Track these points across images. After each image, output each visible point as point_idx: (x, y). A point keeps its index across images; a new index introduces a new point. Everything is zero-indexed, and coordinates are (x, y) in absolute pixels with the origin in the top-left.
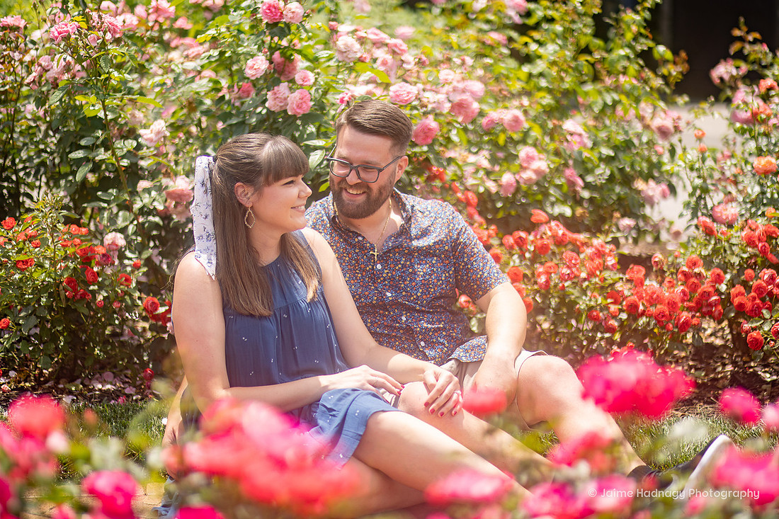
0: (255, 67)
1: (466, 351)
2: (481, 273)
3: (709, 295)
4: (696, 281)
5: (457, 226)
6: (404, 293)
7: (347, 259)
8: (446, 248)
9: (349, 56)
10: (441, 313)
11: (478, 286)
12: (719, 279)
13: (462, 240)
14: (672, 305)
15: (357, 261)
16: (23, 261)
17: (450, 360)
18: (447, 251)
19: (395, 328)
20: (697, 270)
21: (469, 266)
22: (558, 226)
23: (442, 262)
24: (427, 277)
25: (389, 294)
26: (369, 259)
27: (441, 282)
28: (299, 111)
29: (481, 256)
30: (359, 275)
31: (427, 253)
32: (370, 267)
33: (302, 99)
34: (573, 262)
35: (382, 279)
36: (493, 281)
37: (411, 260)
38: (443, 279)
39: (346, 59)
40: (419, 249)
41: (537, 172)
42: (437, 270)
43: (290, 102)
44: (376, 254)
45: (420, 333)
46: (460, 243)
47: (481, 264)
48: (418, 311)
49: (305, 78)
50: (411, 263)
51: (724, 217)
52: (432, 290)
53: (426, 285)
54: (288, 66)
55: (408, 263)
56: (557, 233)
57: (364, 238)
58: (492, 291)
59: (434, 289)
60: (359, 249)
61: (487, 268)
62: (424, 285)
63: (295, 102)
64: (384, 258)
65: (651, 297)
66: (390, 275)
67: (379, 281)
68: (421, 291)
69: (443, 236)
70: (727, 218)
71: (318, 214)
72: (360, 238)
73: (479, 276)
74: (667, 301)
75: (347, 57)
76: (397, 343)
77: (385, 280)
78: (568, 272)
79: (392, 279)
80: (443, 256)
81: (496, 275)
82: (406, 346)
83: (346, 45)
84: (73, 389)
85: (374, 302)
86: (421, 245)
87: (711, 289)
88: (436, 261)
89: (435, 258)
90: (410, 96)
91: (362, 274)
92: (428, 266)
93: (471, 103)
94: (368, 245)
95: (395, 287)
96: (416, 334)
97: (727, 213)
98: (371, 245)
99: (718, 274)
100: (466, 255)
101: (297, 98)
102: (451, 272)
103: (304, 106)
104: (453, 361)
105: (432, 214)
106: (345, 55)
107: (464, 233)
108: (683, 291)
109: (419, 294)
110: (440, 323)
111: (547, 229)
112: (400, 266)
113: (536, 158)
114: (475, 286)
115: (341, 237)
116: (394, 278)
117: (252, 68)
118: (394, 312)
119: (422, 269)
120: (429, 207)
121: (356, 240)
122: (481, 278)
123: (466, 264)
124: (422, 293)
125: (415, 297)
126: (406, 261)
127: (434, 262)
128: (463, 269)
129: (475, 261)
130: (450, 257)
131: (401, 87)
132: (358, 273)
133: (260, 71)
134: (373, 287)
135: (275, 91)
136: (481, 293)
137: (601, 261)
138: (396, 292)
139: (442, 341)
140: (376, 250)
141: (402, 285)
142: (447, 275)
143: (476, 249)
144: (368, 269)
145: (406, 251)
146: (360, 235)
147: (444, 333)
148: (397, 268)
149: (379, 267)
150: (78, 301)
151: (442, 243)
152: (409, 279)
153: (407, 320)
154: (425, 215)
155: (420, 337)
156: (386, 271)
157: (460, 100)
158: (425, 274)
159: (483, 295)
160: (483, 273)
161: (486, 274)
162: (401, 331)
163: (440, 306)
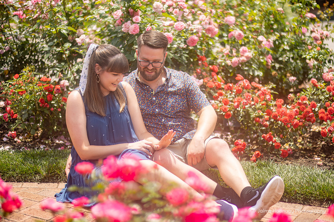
0: (117, 14)
1: (190, 135)
2: (198, 102)
3: (309, 112)
4: (304, 106)
5: (189, 82)
6: (164, 110)
7: (141, 95)
8: (183, 92)
9: (158, 10)
10: (180, 118)
11: (197, 107)
12: (314, 106)
13: (190, 88)
14: (291, 116)
15: (145, 96)
16: (21, 92)
17: (182, 138)
18: (183, 93)
19: (159, 124)
20: (304, 102)
21: (193, 99)
22: (246, 81)
23: (181, 97)
24: (174, 103)
25: (157, 110)
26: (151, 95)
27: (180, 105)
28: (134, 33)
29: (198, 95)
30: (146, 102)
31: (174, 93)
32: (150, 99)
33: (135, 28)
34: (248, 97)
35: (155, 104)
36: (203, 105)
37: (168, 96)
38: (181, 104)
39: (157, 11)
40: (171, 92)
41: (247, 57)
42: (178, 101)
43: (130, 29)
44: (153, 93)
45: (169, 126)
46: (190, 89)
47: (198, 98)
48: (170, 117)
49: (137, 19)
50: (167, 97)
51: (327, 78)
52: (176, 109)
53: (173, 107)
54: (135, 13)
55: (166, 97)
56: (245, 85)
57: (149, 86)
58: (202, 109)
59: (177, 108)
60: (147, 91)
61: (201, 100)
62: (172, 106)
63: (132, 29)
64: (157, 95)
65: (282, 113)
66: (158, 102)
67: (154, 104)
68: (171, 109)
69: (181, 87)
70: (328, 79)
71: (132, 77)
72: (148, 87)
73: (197, 103)
74: (288, 115)
75: (157, 10)
76: (160, 131)
77: (156, 104)
78: (246, 101)
79: (159, 104)
80: (181, 95)
81: (204, 102)
82: (163, 132)
83: (157, 5)
84: (47, 142)
85: (151, 113)
86: (172, 90)
87: (310, 110)
88: (178, 97)
89: (178, 96)
90: (182, 27)
91: (147, 101)
92: (174, 99)
93: (214, 29)
94: (150, 89)
95: (160, 107)
96: (168, 127)
97: (329, 76)
98: (152, 89)
99: (313, 104)
100: (192, 95)
101: (133, 28)
102: (185, 102)
103: (136, 30)
104: (183, 139)
105: (178, 78)
106: (156, 9)
107: (192, 85)
108: (296, 111)
109: (170, 110)
110: (179, 122)
111: (242, 83)
112: (163, 99)
113: (247, 51)
114: (196, 108)
115: (140, 86)
116: (160, 104)
117: (116, 15)
118: (159, 118)
119: (171, 100)
120: (178, 74)
121: (146, 87)
122: (198, 104)
123: (192, 98)
124: (171, 110)
125: (168, 111)
126: (165, 97)
127: (177, 97)
128: (191, 100)
129: (196, 97)
130: (184, 95)
131: (179, 23)
132: (146, 101)
133: (118, 16)
134: (151, 107)
135: (125, 24)
136: (198, 110)
137: (263, 97)
138: (161, 109)
139: (179, 130)
140: (154, 92)
141: (163, 107)
142: (183, 103)
143: (196, 92)
144: (149, 99)
145: (166, 93)
146: (148, 86)
147: (181, 127)
148: (162, 99)
149: (154, 99)
150: (45, 108)
151: (181, 90)
152: (166, 104)
153: (165, 121)
154: (175, 78)
155: (169, 128)
156: (157, 101)
157: (209, 28)
158: (173, 102)
159: (199, 111)
160: (199, 102)
161: (200, 102)
162: (162, 126)
163: (180, 115)
